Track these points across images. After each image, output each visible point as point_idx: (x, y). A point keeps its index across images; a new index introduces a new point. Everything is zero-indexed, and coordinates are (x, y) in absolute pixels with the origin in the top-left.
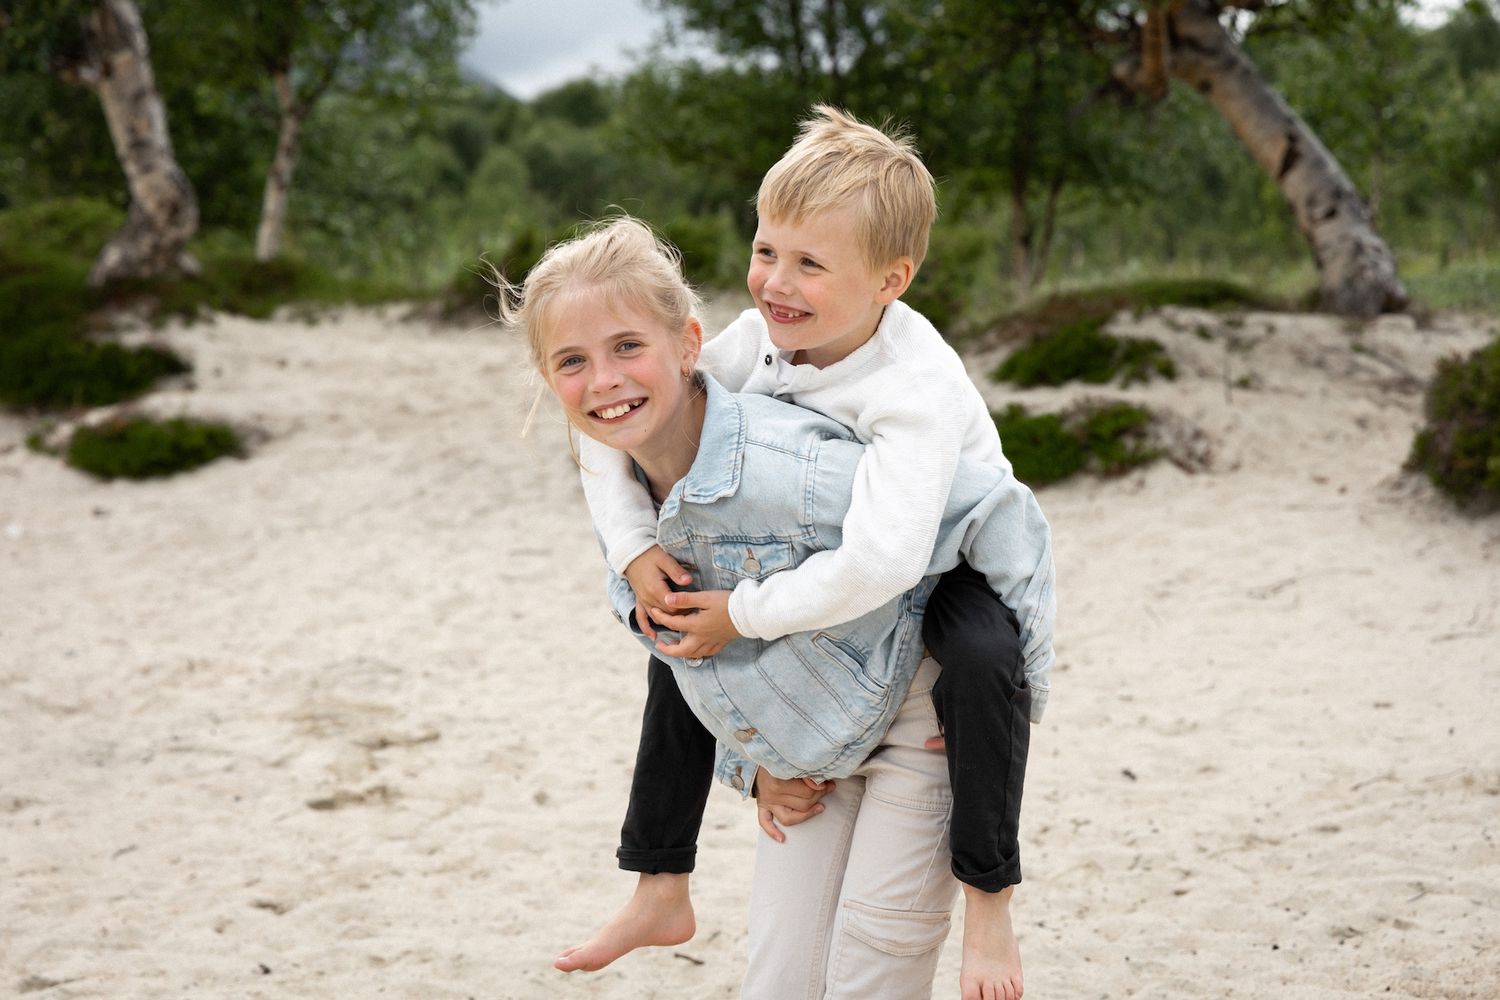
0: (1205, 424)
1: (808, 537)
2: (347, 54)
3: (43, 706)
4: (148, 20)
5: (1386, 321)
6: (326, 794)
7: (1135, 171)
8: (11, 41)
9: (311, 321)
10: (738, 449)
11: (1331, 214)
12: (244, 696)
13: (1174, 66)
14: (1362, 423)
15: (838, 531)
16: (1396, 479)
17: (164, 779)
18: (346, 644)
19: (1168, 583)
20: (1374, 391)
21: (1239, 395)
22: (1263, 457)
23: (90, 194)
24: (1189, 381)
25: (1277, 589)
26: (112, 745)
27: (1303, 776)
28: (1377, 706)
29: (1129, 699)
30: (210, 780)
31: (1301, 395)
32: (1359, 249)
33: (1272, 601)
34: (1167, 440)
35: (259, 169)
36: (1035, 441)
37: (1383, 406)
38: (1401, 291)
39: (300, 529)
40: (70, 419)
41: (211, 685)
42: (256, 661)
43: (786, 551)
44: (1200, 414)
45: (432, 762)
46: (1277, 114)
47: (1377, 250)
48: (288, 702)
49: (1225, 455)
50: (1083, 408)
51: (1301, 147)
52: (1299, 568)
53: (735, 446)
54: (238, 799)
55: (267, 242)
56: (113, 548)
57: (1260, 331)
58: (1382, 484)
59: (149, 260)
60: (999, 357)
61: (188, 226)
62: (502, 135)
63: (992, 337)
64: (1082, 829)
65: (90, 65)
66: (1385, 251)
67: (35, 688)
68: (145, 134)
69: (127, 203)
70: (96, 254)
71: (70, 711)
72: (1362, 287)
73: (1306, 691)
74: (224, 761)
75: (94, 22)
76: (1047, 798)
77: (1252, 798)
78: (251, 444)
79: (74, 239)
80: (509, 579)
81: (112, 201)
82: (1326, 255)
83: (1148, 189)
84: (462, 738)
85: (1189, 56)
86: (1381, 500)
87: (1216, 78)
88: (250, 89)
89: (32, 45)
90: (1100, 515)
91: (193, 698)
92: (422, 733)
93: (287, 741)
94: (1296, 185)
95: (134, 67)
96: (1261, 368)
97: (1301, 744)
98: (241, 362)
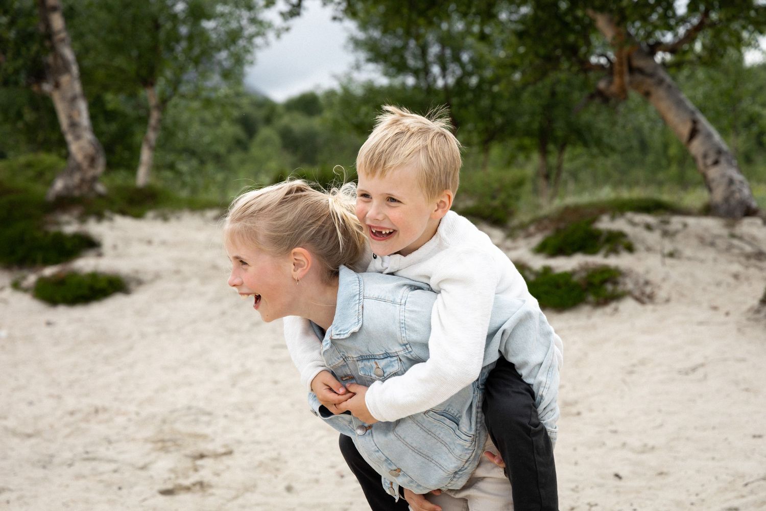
0: (651, 277)
1: (407, 351)
2: (185, 77)
3: (15, 433)
4: (79, 59)
5: (747, 221)
6: (169, 486)
7: (606, 139)
8: (5, 70)
9: (165, 219)
10: (359, 303)
11: (716, 163)
12: (125, 428)
13: (631, 83)
14: (736, 276)
15: (425, 346)
16: (756, 308)
17: (79, 477)
18: (181, 398)
19: (634, 365)
20: (742, 259)
21: (669, 261)
22: (682, 295)
23: (49, 151)
24: (641, 253)
25: (694, 369)
26: (52, 456)
27: (716, 478)
28: (754, 437)
29: (615, 432)
30: (105, 477)
31: (702, 261)
32: (731, 182)
33: (692, 376)
34: (630, 285)
35: (138, 138)
36: (558, 286)
37: (747, 267)
38: (754, 204)
39: (158, 333)
40: (35, 272)
41: (107, 421)
42: (132, 408)
43: (396, 362)
44: (648, 272)
45: (228, 467)
46: (686, 109)
47: (741, 182)
48: (149, 431)
49: (662, 294)
50: (584, 268)
51: (699, 127)
52: (706, 357)
53: (358, 302)
54: (120, 488)
55: (142, 177)
56: (56, 343)
57: (679, 226)
58: (749, 310)
59: (79, 187)
60: (537, 240)
61: (100, 168)
62: (268, 120)
63: (532, 229)
64: (594, 509)
65: (47, 82)
66: (746, 183)
67: (11, 423)
68: (77, 119)
69: (67, 156)
70: (50, 183)
71: (29, 436)
72: (733, 202)
73: (714, 428)
74: (113, 466)
75: (50, 59)
76: (573, 490)
77: (688, 491)
78: (132, 286)
79: (40, 175)
80: (271, 362)
81: (60, 155)
82: (713, 185)
83: (613, 149)
84: (245, 453)
85: (639, 77)
86: (749, 319)
87: (653, 90)
88: (133, 95)
89: (17, 72)
90: (594, 327)
91: (98, 429)
92: (223, 450)
93: (148, 454)
94: (697, 147)
95: (71, 83)
96: (680, 247)
97: (713, 459)
98: (127, 241)
